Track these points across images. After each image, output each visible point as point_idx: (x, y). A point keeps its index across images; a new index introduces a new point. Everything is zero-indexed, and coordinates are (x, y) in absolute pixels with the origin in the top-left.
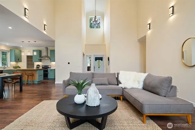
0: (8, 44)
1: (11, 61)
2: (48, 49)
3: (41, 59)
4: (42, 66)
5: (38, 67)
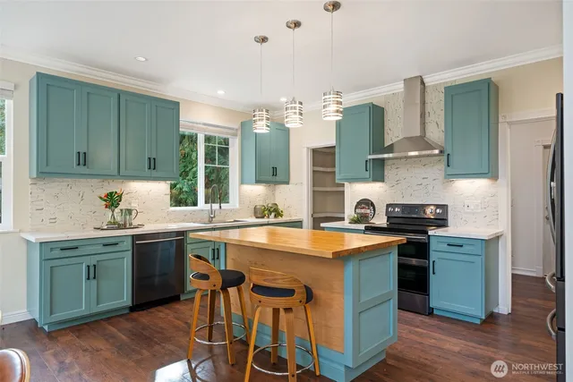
0: (221, 92)
1: (242, 182)
2: (428, 90)
3: (383, 160)
4: (388, 206)
5: (363, 211)
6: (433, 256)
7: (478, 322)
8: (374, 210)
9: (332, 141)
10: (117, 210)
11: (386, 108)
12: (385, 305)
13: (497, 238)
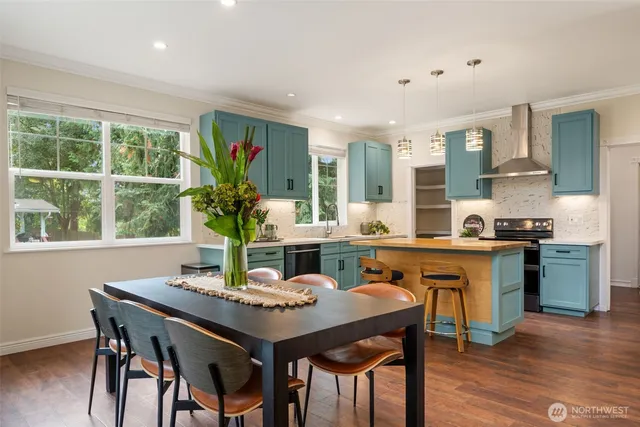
0: (338, 118)
1: (350, 201)
2: (534, 115)
3: (490, 179)
4: (496, 220)
5: (472, 226)
6: (543, 261)
7: (583, 315)
8: (483, 225)
9: (442, 162)
10: (263, 225)
11: (493, 131)
12: (515, 293)
13: (599, 245)
